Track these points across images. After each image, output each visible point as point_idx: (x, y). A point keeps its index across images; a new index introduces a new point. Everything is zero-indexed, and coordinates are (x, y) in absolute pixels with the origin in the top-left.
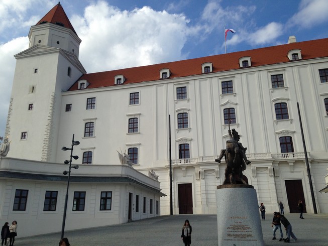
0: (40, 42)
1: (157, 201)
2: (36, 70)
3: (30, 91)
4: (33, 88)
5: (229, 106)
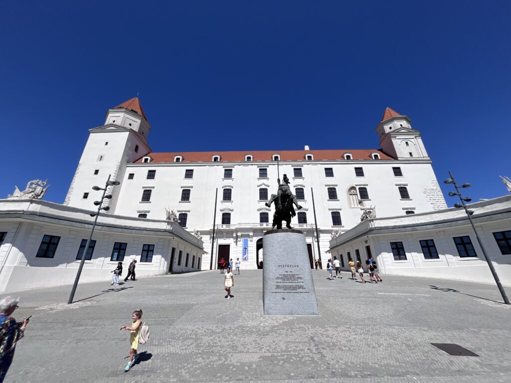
0: (114, 121)
1: (199, 258)
2: (107, 143)
3: (98, 159)
4: (102, 157)
5: (263, 187)
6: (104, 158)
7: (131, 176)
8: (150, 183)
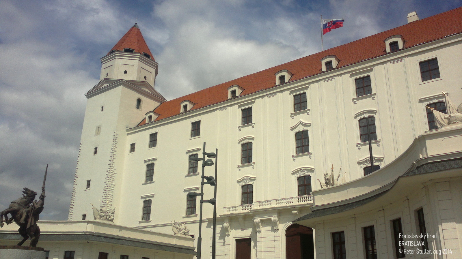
2: (102, 107)
3: (96, 133)
4: (99, 128)
5: (301, 128)
6: (102, 129)
7: (133, 147)
8: (151, 154)
